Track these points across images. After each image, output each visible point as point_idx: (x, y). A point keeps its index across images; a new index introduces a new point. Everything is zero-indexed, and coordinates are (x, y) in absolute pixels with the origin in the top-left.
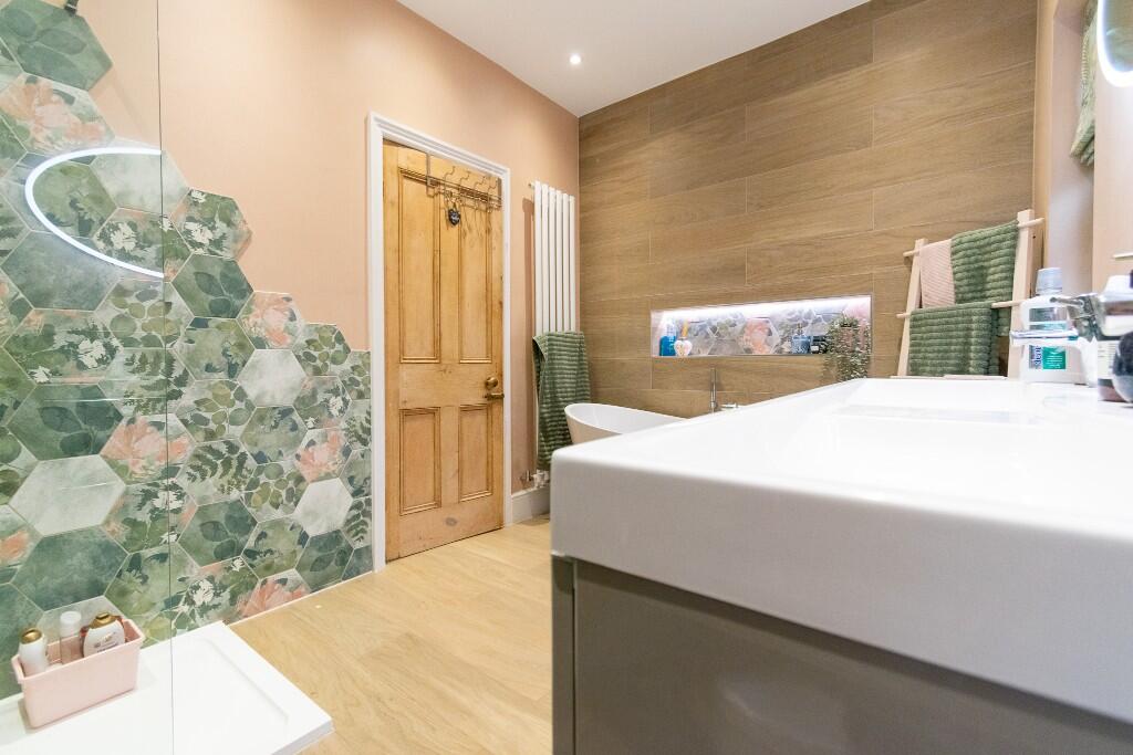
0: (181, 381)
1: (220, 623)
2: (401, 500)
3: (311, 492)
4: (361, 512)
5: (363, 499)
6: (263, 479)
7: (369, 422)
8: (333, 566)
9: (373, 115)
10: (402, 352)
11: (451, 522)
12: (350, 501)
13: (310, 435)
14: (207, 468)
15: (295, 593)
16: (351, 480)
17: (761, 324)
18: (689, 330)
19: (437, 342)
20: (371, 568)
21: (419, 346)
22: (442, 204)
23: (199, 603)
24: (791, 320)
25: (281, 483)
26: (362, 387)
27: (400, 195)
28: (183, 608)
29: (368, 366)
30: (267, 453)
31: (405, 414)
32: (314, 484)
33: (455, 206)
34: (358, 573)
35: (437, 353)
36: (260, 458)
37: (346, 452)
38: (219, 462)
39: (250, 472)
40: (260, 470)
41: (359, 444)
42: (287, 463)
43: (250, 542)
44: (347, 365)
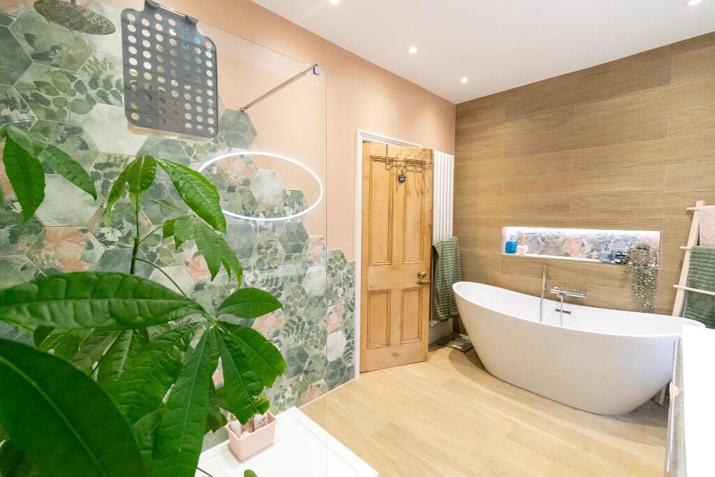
0: (281, 288)
1: (294, 408)
2: (368, 341)
3: (330, 338)
4: (350, 347)
5: (351, 341)
6: (311, 334)
7: (354, 299)
8: (338, 377)
9: (359, 131)
10: (370, 259)
11: (396, 355)
12: (345, 342)
13: (330, 309)
14: (290, 330)
15: (323, 392)
16: (346, 331)
17: (576, 239)
18: (526, 238)
19: (390, 252)
20: (354, 377)
21: (379, 255)
22: (395, 172)
23: (287, 398)
24: (599, 239)
25: (318, 336)
26: (351, 281)
27: (371, 171)
28: (281, 400)
29: (354, 269)
30: (313, 321)
31: (371, 294)
32: (332, 334)
33: (402, 172)
34: (348, 380)
35: (390, 258)
36: (310, 323)
37: (344, 316)
38: (295, 327)
39: (306, 331)
40: (310, 329)
41: (349, 312)
42: (321, 325)
43: (306, 368)
44: (345, 270)
